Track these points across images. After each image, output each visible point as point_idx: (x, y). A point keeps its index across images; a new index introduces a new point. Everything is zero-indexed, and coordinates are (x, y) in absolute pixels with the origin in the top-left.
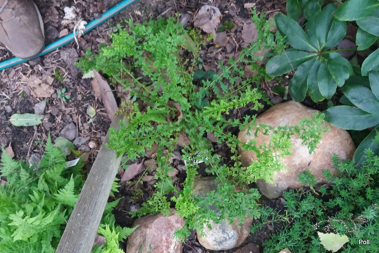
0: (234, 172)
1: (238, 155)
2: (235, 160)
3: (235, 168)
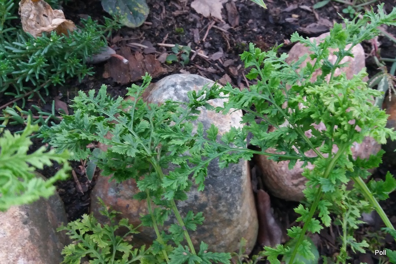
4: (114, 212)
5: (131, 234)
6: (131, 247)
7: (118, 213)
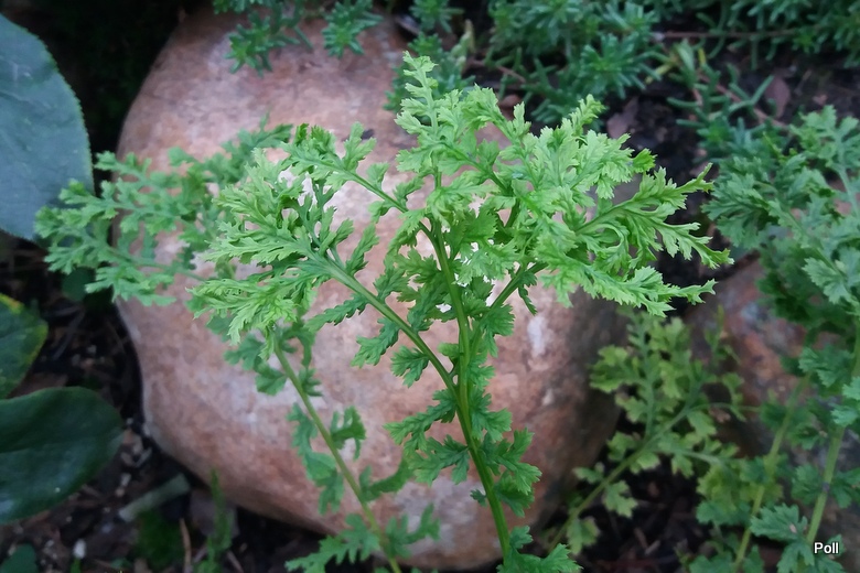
0: (692, 439)
1: (584, 488)
2: (623, 486)
3: (666, 446)
4: (729, 350)
5: (729, 411)
6: (712, 431)
7: (735, 357)
